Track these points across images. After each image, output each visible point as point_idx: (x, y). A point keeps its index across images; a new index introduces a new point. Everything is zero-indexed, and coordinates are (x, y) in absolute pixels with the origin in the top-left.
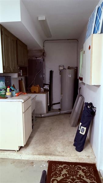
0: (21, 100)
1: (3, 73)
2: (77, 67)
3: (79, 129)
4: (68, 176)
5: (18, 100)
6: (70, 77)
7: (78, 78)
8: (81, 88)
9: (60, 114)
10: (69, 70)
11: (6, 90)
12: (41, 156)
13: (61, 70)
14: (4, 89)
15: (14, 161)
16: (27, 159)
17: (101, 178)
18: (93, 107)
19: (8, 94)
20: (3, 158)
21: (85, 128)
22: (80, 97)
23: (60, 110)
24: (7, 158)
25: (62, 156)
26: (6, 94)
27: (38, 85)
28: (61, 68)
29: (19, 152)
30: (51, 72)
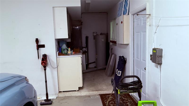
0: (80, 56)
1: (68, 38)
2: (108, 33)
3: (117, 74)
4: (114, 98)
5: (78, 56)
6: (103, 40)
7: (109, 41)
8: (112, 48)
9: (97, 70)
10: (102, 35)
11: (68, 50)
12: (94, 92)
13: (95, 35)
14: (66, 49)
15: (76, 97)
16: (85, 95)
17: (133, 97)
18: (125, 58)
19: (69, 52)
20: (68, 96)
21: (121, 72)
22: (113, 55)
23: (95, 67)
24: (71, 96)
25: (108, 90)
26: (67, 52)
27: (79, 48)
28: (95, 34)
29: (79, 91)
30: (87, 38)
